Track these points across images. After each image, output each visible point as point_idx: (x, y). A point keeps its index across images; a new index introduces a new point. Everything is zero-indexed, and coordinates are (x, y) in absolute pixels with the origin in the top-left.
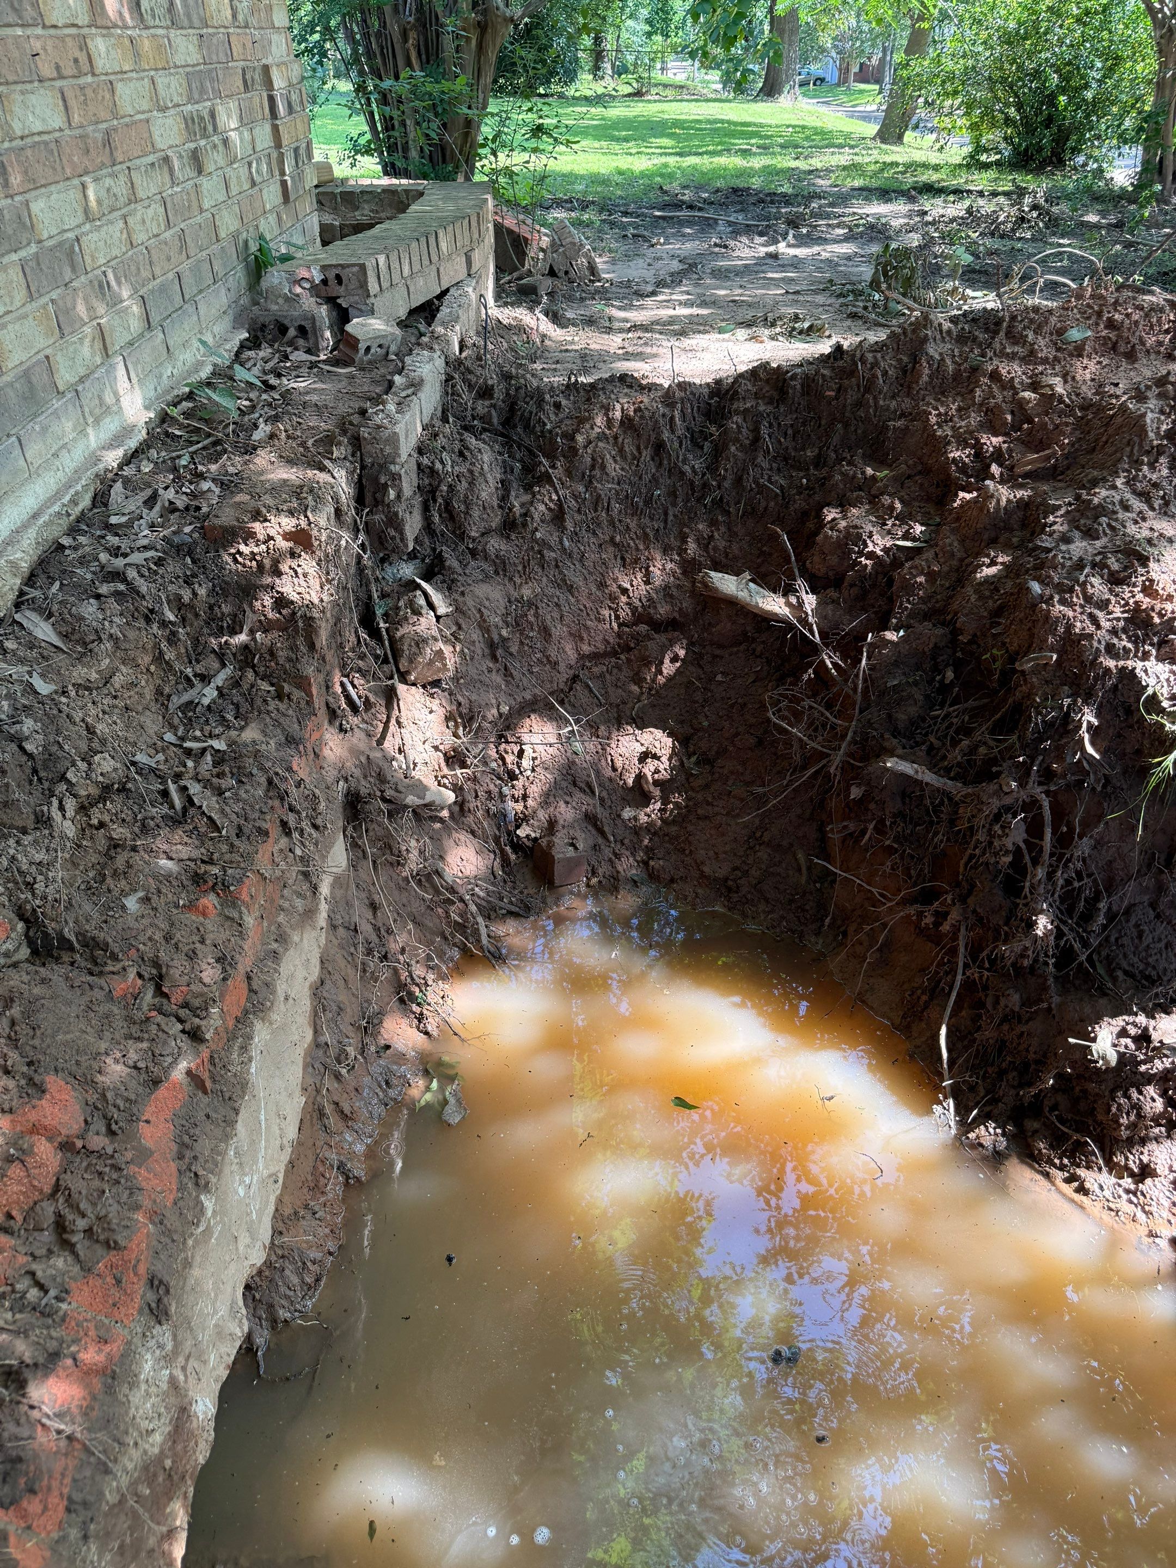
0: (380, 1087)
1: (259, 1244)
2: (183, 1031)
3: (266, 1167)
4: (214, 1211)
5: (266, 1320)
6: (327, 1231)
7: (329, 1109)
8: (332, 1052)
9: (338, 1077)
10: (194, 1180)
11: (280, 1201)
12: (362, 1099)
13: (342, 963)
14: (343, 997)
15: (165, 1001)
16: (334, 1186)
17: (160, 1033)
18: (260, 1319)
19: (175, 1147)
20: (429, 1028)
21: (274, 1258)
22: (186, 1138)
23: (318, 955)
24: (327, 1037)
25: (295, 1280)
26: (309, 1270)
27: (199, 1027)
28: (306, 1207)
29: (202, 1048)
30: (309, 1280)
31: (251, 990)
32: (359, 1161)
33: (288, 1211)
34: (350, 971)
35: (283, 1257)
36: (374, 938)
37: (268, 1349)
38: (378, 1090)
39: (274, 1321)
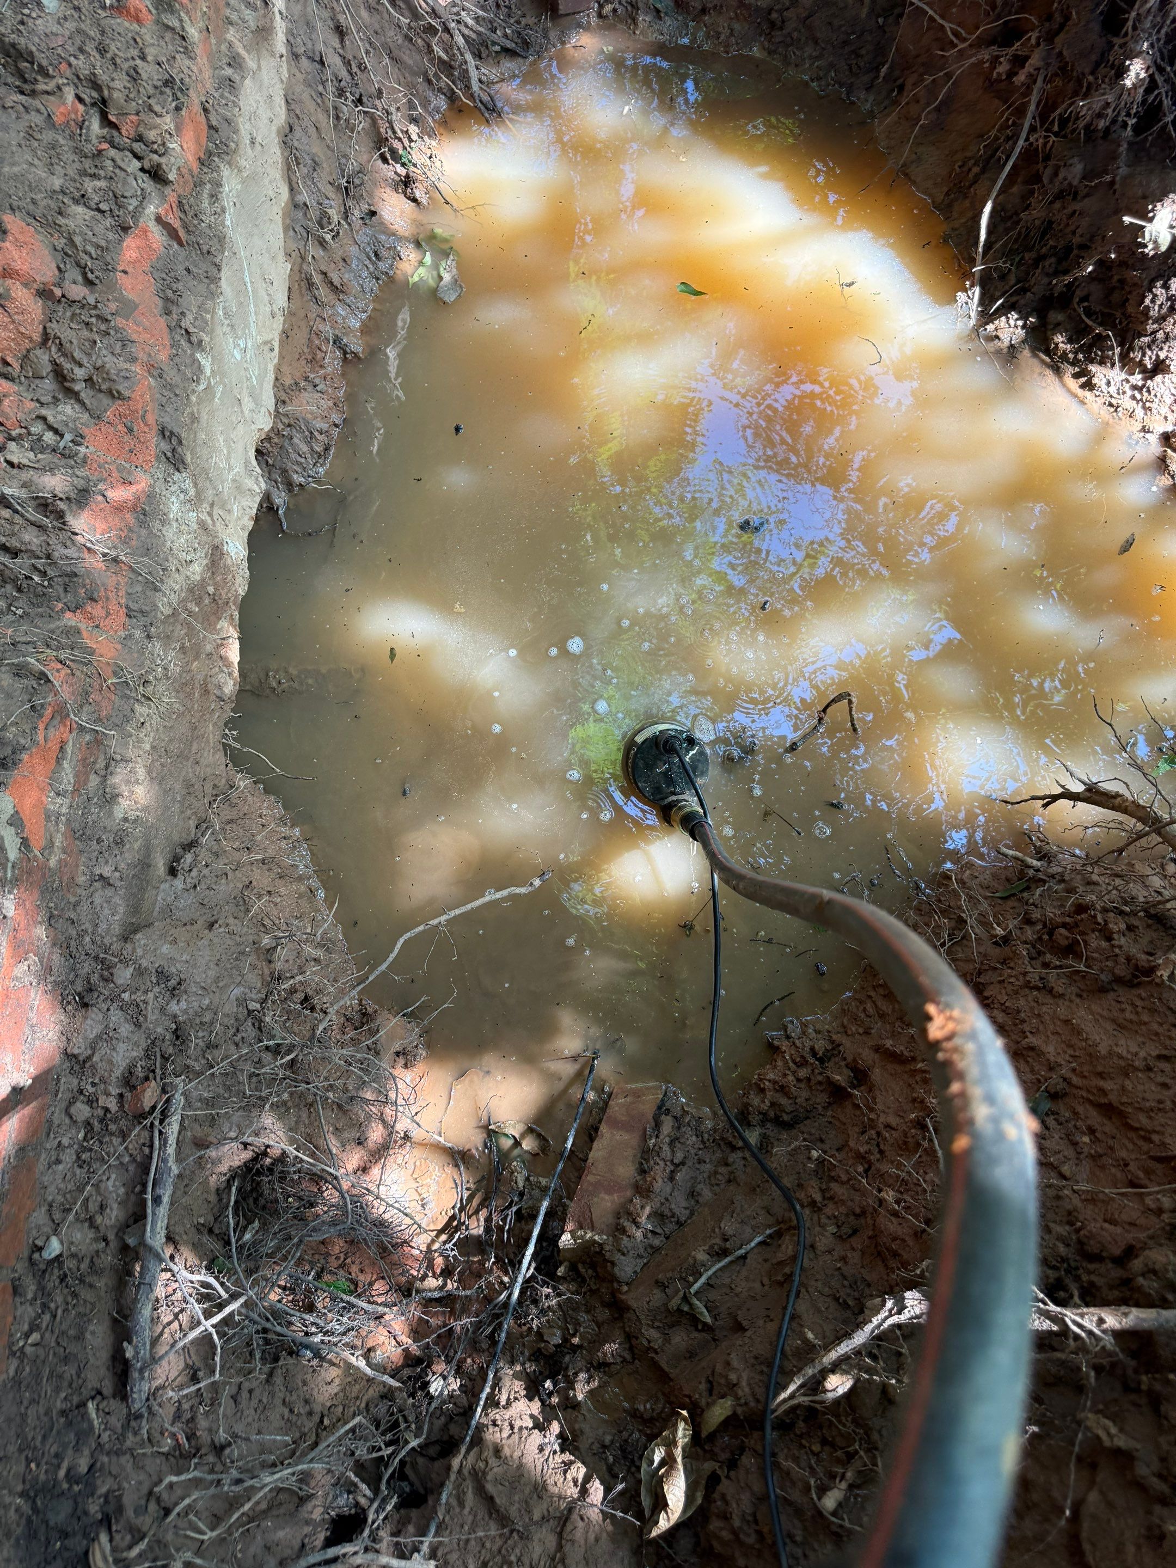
0: (370, 259)
1: (263, 410)
2: (142, 170)
3: (259, 333)
4: (212, 371)
5: (282, 483)
6: (330, 403)
7: (317, 279)
8: (314, 214)
9: (322, 243)
10: (186, 337)
11: (278, 370)
12: (351, 271)
13: (311, 106)
14: (317, 149)
15: (115, 133)
16: (332, 360)
17: (117, 171)
18: (276, 482)
19: (160, 303)
20: (418, 195)
21: (281, 426)
22: (169, 293)
23: (282, 93)
24: (304, 196)
25: (304, 448)
26: (317, 439)
27: (159, 165)
28: (306, 379)
29: (167, 190)
30: (318, 449)
31: (211, 127)
32: (355, 336)
33: (288, 381)
34: (321, 117)
35: (289, 425)
36: (344, 73)
37: (288, 509)
38: (367, 262)
39: (289, 485)
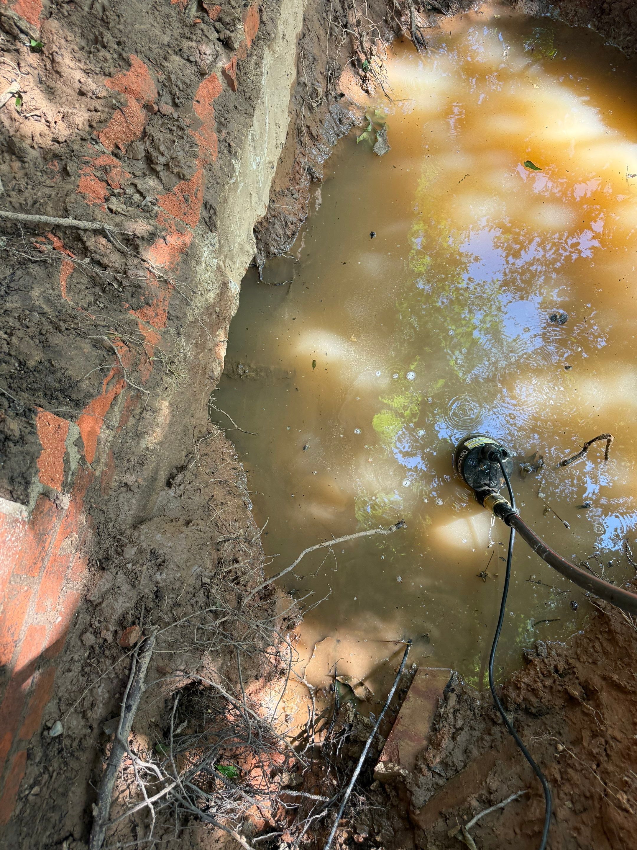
0: (335, 123)
1: (262, 204)
2: (219, 39)
3: (268, 156)
4: (240, 173)
5: (264, 251)
6: (300, 207)
7: (304, 129)
8: (309, 89)
9: (311, 108)
10: (228, 148)
11: (274, 181)
12: (324, 129)
13: (317, 24)
14: (316, 51)
15: (206, 15)
16: (304, 181)
17: (204, 37)
18: (260, 250)
19: (216, 125)
20: (369, 89)
21: (269, 216)
22: (222, 120)
23: (302, 13)
24: (305, 78)
25: (281, 232)
26: (289, 227)
27: (230, 38)
28: (288, 189)
29: (232, 54)
30: (289, 233)
31: (262, 22)
32: (320, 168)
33: (278, 189)
34: (322, 32)
35: (274, 216)
36: (339, 8)
37: (265, 267)
38: (334, 125)
39: (268, 253)
